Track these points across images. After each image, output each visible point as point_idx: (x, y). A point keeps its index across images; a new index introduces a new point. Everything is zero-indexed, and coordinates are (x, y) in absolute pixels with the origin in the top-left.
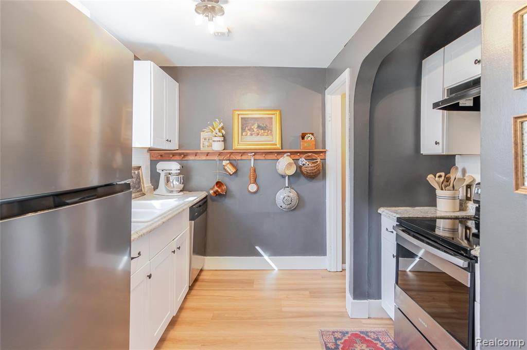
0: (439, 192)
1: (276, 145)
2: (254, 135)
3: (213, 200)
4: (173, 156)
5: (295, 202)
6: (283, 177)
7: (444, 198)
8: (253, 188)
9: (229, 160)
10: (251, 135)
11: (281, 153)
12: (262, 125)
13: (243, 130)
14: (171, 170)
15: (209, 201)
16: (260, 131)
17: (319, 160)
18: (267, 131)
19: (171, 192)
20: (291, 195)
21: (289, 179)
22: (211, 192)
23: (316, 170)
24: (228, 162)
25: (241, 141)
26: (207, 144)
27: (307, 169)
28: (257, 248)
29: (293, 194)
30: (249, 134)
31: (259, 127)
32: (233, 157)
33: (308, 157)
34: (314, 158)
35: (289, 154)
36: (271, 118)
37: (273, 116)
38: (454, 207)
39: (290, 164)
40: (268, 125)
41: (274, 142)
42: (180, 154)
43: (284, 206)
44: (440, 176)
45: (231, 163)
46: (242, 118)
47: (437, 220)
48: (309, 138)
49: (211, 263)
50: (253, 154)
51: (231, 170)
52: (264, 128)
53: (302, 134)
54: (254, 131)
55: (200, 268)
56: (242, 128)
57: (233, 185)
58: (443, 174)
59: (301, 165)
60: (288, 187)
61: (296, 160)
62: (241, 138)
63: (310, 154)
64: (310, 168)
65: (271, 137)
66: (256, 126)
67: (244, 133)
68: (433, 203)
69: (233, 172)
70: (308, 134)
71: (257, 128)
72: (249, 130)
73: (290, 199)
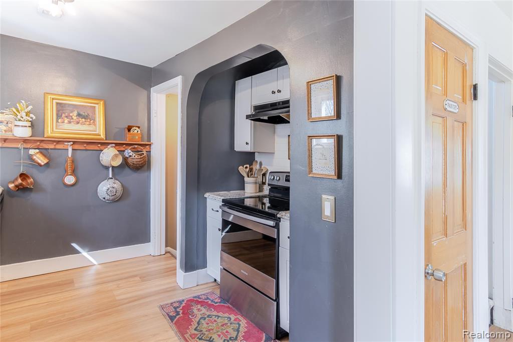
0: (246, 179)
1: (100, 135)
2: (72, 123)
5: (119, 194)
6: (107, 168)
7: (250, 183)
8: (70, 180)
9: (38, 149)
10: (70, 122)
11: (105, 144)
12: (83, 114)
13: (59, 116)
16: (80, 119)
17: (145, 152)
18: (89, 120)
20: (115, 185)
21: (113, 170)
22: (12, 186)
23: (142, 162)
24: (38, 151)
25: (56, 129)
27: (133, 160)
29: (117, 185)
30: (66, 121)
31: (79, 115)
32: (44, 146)
33: (134, 149)
34: (139, 150)
35: (114, 145)
36: (94, 107)
37: (96, 105)
38: (256, 189)
39: (116, 156)
40: (91, 114)
41: (97, 133)
43: (107, 197)
44: (246, 168)
45: (41, 153)
46: (57, 104)
47: (246, 199)
48: (136, 131)
50: (72, 143)
51: (42, 160)
52: (85, 116)
53: (129, 126)
54: (72, 119)
56: (57, 114)
57: (44, 179)
58: (248, 166)
59: (127, 156)
60: (111, 178)
61: (122, 152)
62: (56, 125)
63: (136, 146)
64: (136, 160)
65: (94, 127)
66: (75, 113)
67: (60, 120)
68: (243, 188)
69: (45, 162)
70: (134, 127)
71: (77, 115)
72: (66, 117)
73: (114, 190)
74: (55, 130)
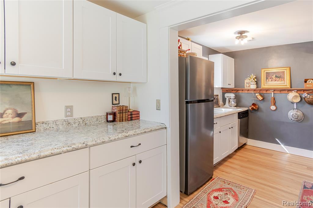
1: (287, 86)
2: (273, 81)
3: (251, 112)
4: (232, 91)
5: (301, 118)
6: (293, 103)
8: (273, 108)
9: (259, 93)
10: (272, 81)
11: (290, 91)
12: (278, 76)
13: (267, 78)
14: (231, 97)
15: (249, 112)
16: (277, 79)
18: (281, 79)
19: (231, 106)
20: (298, 113)
22: (250, 108)
24: (259, 94)
26: (248, 85)
27: (308, 99)
28: (276, 139)
30: (270, 80)
31: (276, 77)
32: (261, 92)
33: (309, 92)
35: (296, 91)
36: (284, 72)
37: (285, 71)
39: (296, 96)
40: (282, 76)
41: (285, 84)
42: (235, 90)
43: (293, 119)
45: (260, 95)
46: (266, 73)
48: (310, 82)
49: (250, 142)
50: (273, 90)
51: (260, 98)
52: (279, 77)
53: (305, 79)
54: (273, 79)
55: (244, 143)
56: (266, 78)
57: (262, 105)
59: (304, 97)
60: (296, 109)
61: (301, 94)
62: (266, 82)
63: (311, 91)
64: (311, 99)
65: (284, 82)
66: (274, 76)
67: (267, 80)
69: (262, 99)
70: (309, 79)
71: (275, 77)
72: (270, 78)
73: (297, 116)
74: (265, 85)
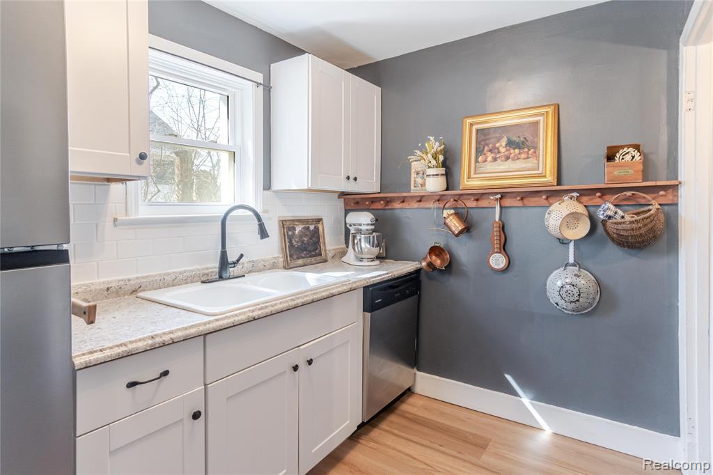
1: (545, 176)
2: (499, 160)
3: (431, 278)
4: (373, 202)
5: (589, 299)
6: (563, 242)
8: (498, 261)
9: (453, 208)
10: (495, 159)
11: (553, 195)
12: (517, 139)
13: (479, 152)
14: (360, 225)
15: (423, 277)
16: (512, 151)
17: (655, 207)
18: (526, 150)
19: (361, 260)
20: (581, 282)
21: (576, 248)
22: (424, 264)
23: (643, 230)
24: (452, 211)
25: (475, 173)
26: (420, 181)
27: (619, 227)
28: (509, 377)
29: (584, 281)
30: (490, 159)
31: (510, 144)
32: (460, 204)
33: (624, 200)
34: (643, 201)
35: (575, 194)
36: (537, 123)
37: (541, 118)
39: (574, 216)
40: (530, 138)
41: (540, 171)
42: (381, 199)
43: (563, 304)
45: (456, 214)
46: (478, 131)
48: (628, 158)
49: (427, 384)
50: (499, 196)
51: (456, 225)
52: (521, 143)
53: (609, 148)
54: (499, 152)
55: (407, 387)
56: (477, 149)
59: (602, 217)
60: (574, 265)
61: (592, 208)
62: (476, 166)
63: (629, 193)
64: (626, 226)
65: (536, 162)
66: (504, 142)
67: (480, 159)
69: (460, 228)
70: (622, 147)
71: (506, 145)
72: (490, 151)
73: (576, 291)
74: (473, 175)
